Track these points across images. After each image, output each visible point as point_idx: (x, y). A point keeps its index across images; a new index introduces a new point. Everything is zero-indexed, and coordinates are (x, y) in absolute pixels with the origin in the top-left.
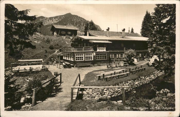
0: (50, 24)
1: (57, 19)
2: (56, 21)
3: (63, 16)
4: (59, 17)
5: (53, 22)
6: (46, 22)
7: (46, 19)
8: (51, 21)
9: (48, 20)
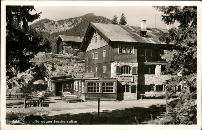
0: (59, 32)
1: (70, 24)
2: (69, 26)
3: (81, 19)
4: (73, 20)
5: (63, 29)
6: (53, 29)
7: (52, 24)
8: (61, 26)
9: (57, 26)
